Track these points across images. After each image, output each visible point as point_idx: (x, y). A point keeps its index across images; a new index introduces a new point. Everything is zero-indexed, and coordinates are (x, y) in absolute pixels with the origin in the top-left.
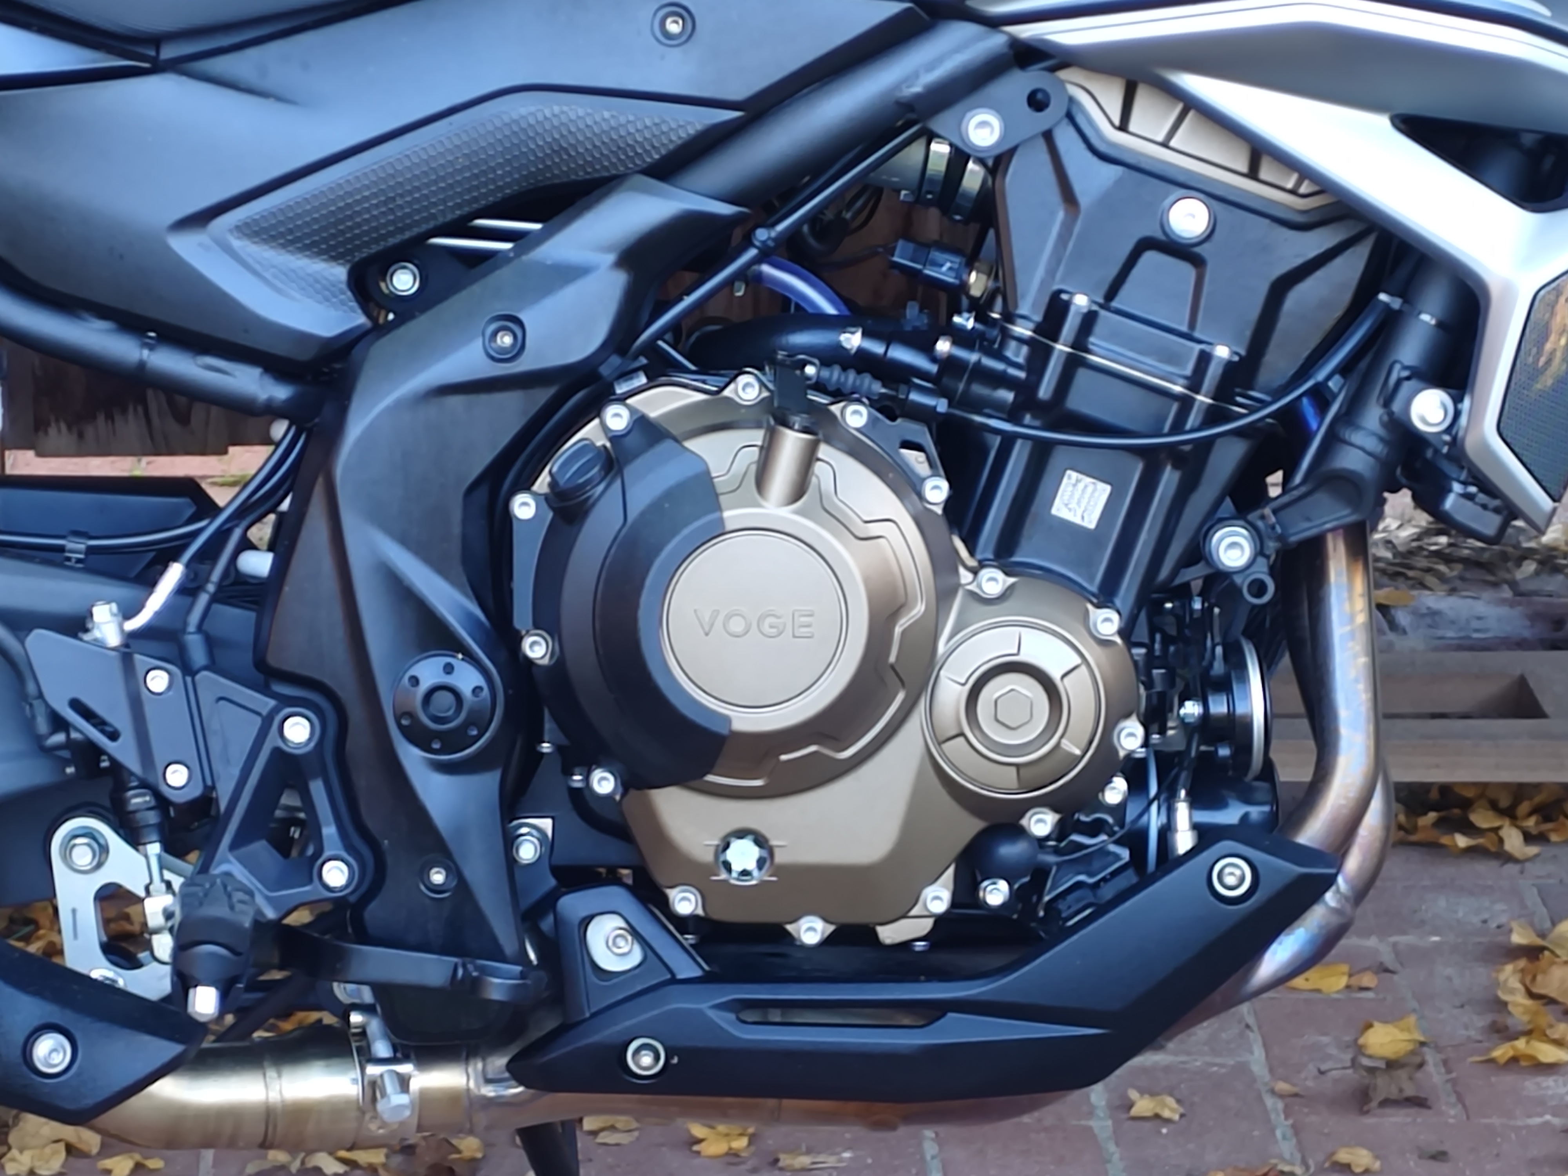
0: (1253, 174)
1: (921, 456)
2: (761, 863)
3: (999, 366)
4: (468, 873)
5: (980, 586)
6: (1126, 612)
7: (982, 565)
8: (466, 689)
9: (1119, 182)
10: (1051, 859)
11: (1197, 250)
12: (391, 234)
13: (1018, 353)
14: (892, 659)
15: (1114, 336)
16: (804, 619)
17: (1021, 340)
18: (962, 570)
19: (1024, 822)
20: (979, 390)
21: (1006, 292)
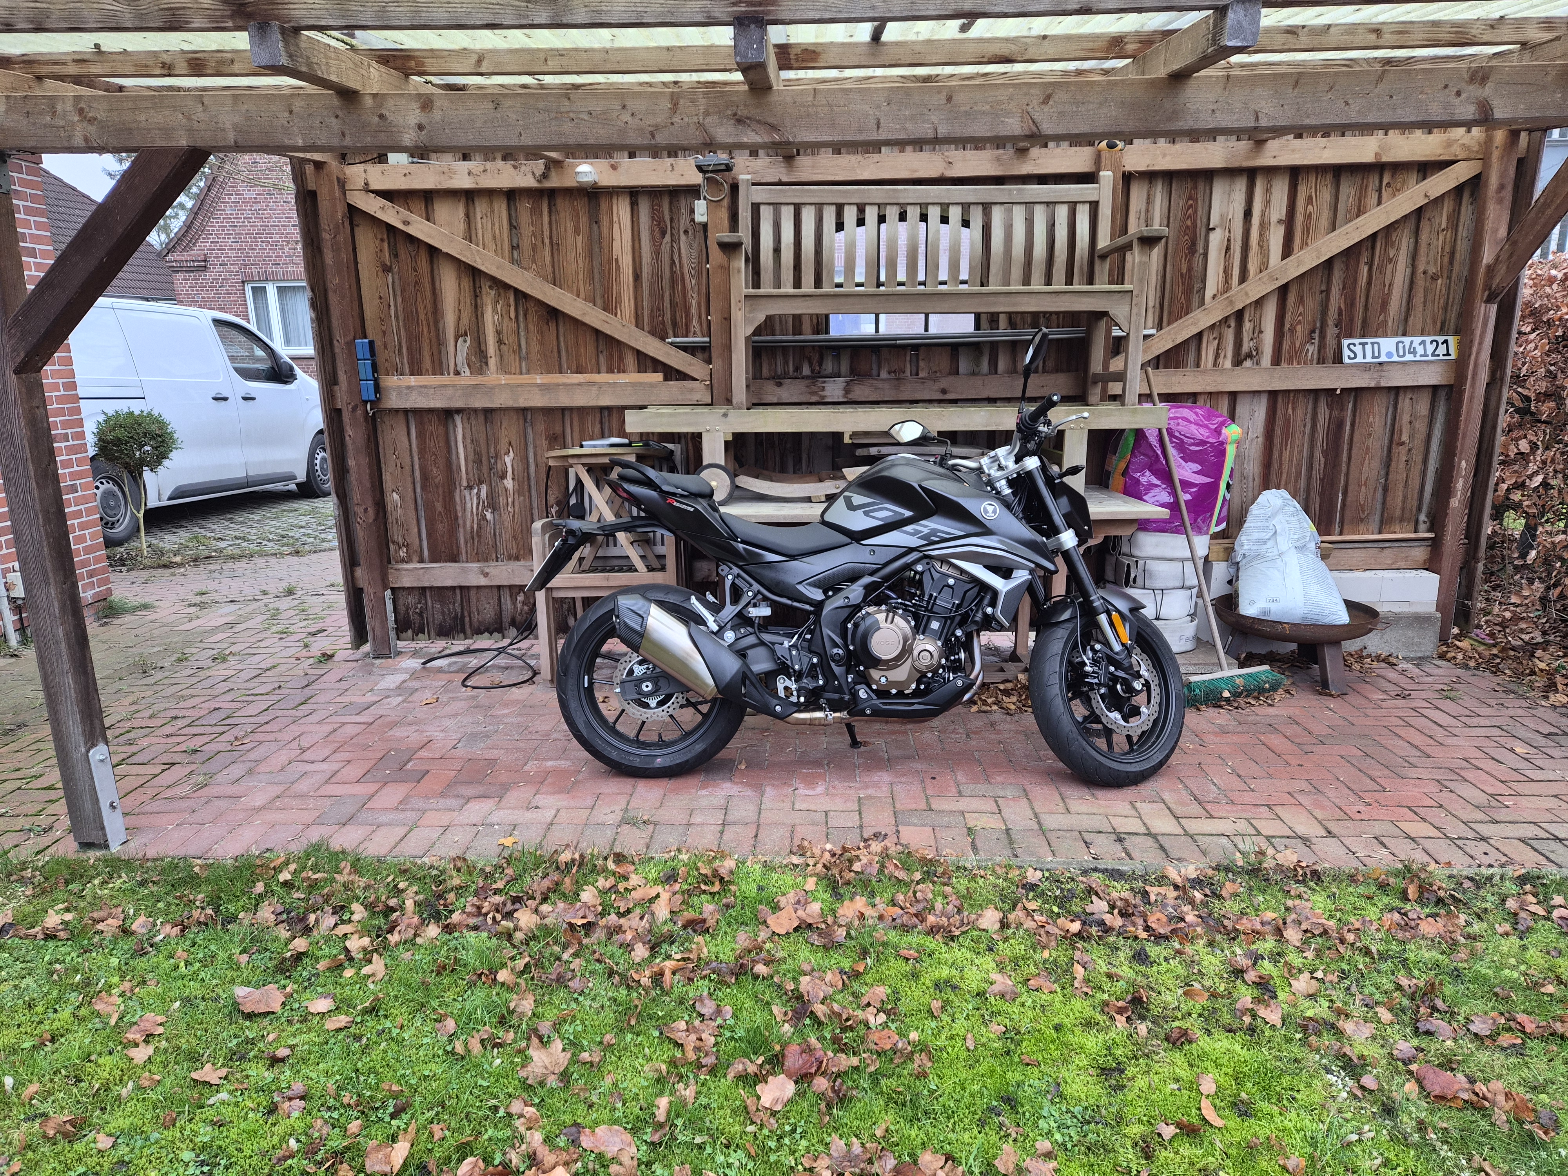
0: (961, 575)
1: (910, 618)
2: (886, 681)
3: (922, 604)
4: (841, 682)
5: (920, 638)
6: (942, 642)
7: (920, 635)
8: (841, 654)
9: (941, 576)
10: (931, 681)
11: (953, 586)
12: (829, 585)
13: (925, 603)
14: (906, 648)
15: (940, 600)
16: (893, 642)
17: (926, 600)
18: (917, 636)
19: (927, 674)
20: (919, 608)
21: (923, 594)
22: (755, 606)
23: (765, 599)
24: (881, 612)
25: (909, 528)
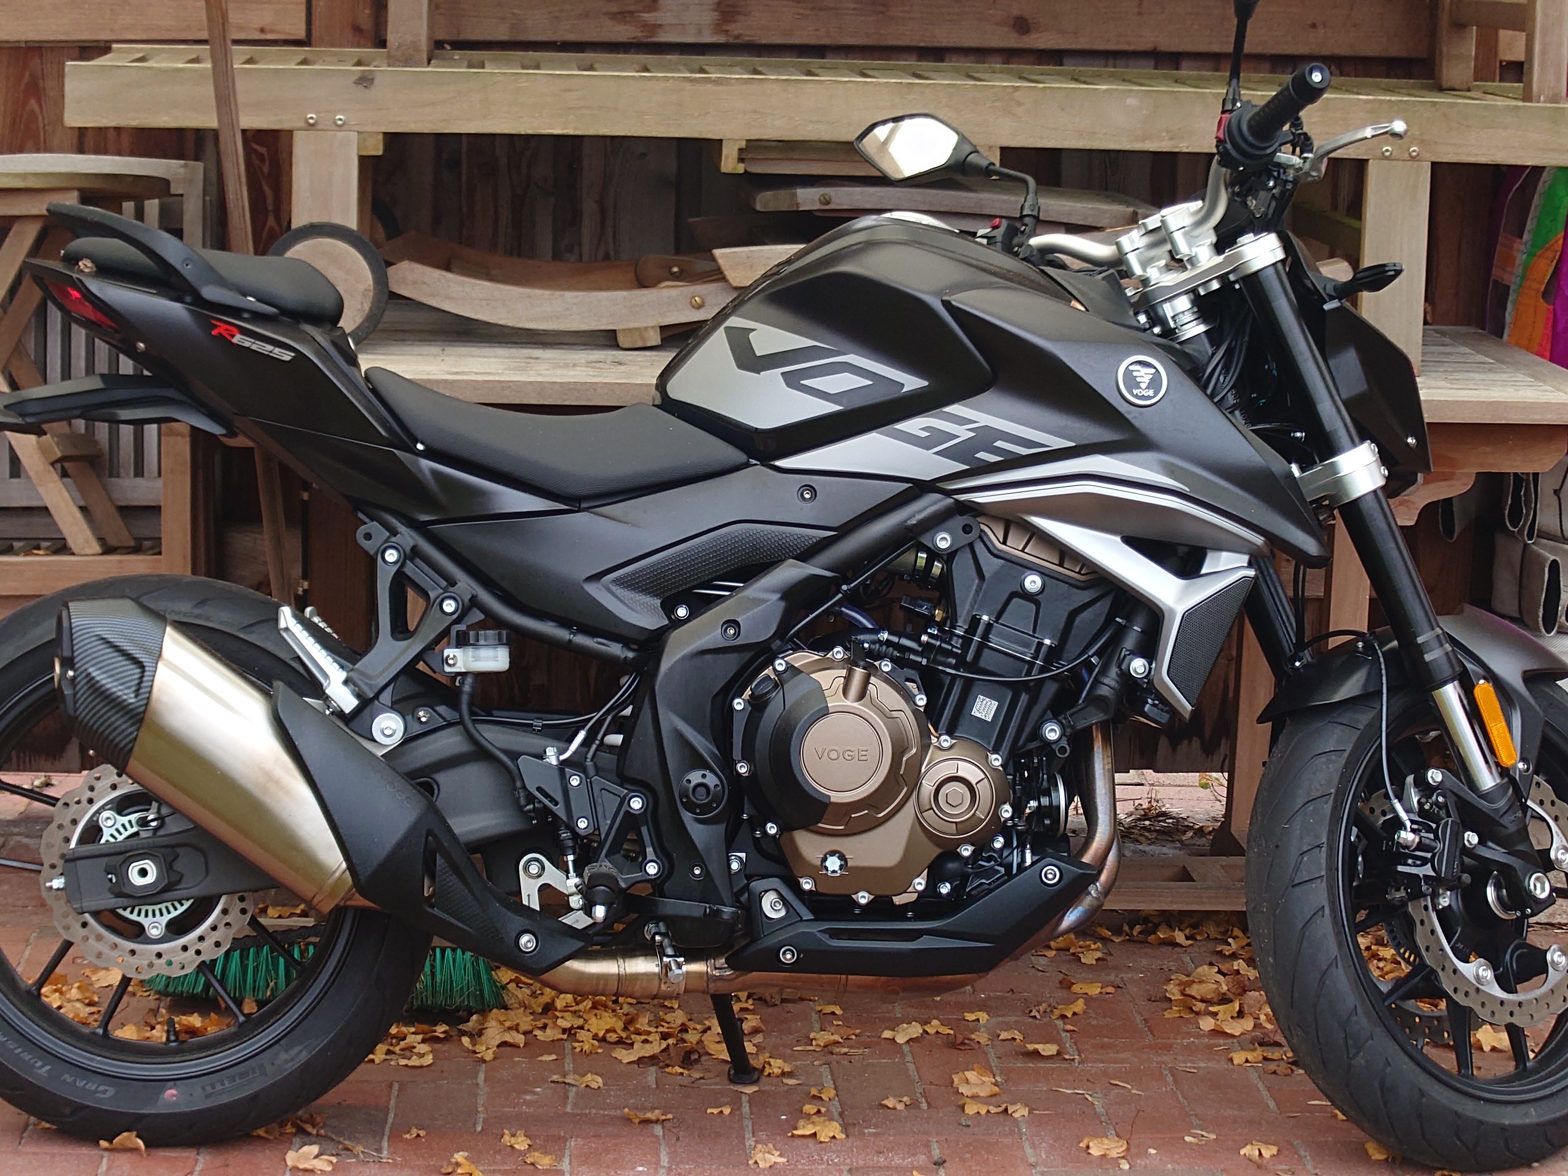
0: (1061, 565)
1: (915, 686)
2: (841, 867)
3: (950, 647)
4: (710, 869)
5: (940, 744)
6: (1004, 758)
7: (940, 735)
8: (712, 786)
9: (1002, 567)
10: (970, 870)
11: (1036, 597)
12: (681, 585)
13: (957, 642)
14: (902, 772)
15: (1000, 635)
16: (863, 753)
17: (958, 636)
18: (932, 737)
19: (958, 850)
20: (940, 658)
21: (952, 617)
22: (462, 641)
23: (493, 621)
24: (828, 665)
25: (915, 425)
